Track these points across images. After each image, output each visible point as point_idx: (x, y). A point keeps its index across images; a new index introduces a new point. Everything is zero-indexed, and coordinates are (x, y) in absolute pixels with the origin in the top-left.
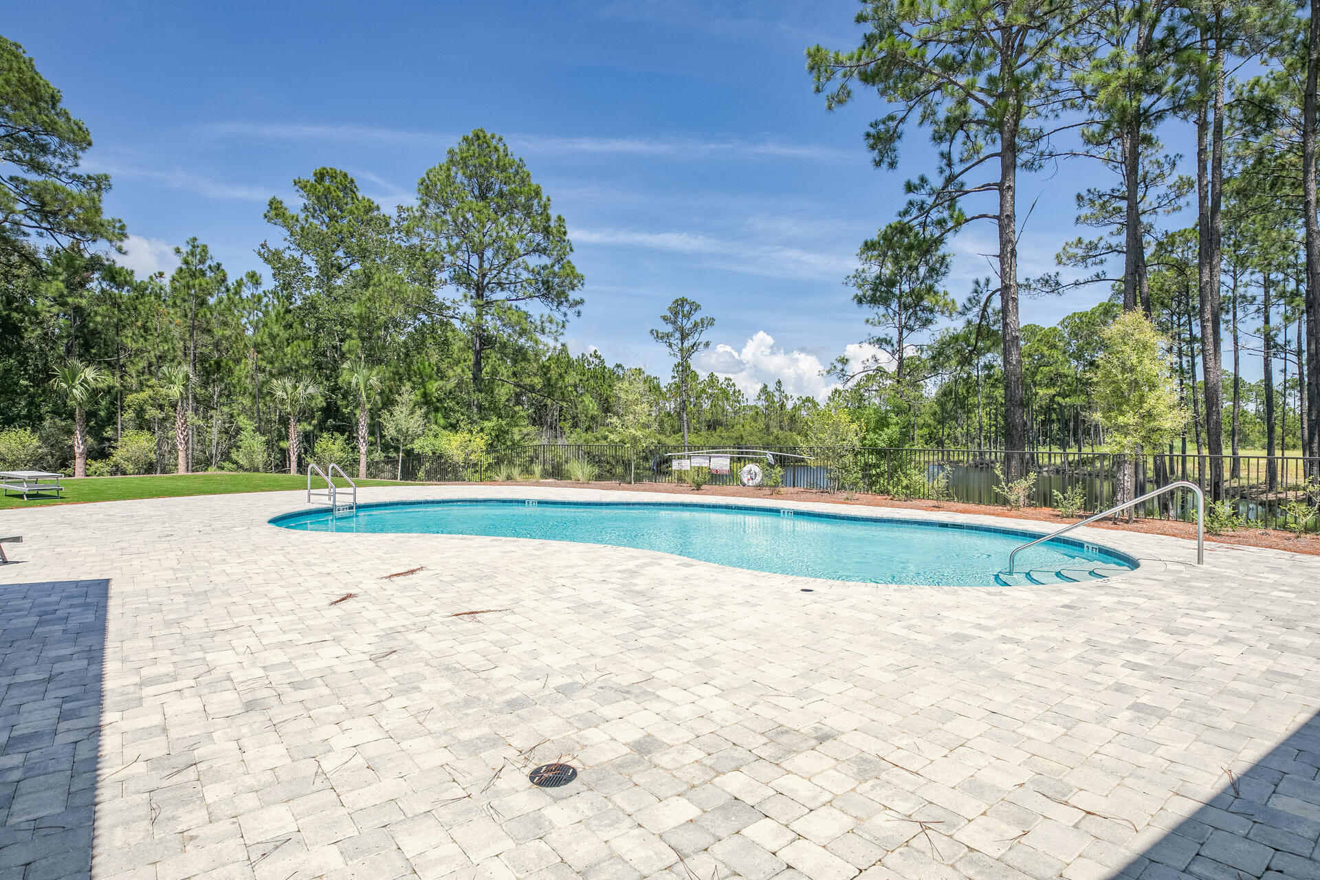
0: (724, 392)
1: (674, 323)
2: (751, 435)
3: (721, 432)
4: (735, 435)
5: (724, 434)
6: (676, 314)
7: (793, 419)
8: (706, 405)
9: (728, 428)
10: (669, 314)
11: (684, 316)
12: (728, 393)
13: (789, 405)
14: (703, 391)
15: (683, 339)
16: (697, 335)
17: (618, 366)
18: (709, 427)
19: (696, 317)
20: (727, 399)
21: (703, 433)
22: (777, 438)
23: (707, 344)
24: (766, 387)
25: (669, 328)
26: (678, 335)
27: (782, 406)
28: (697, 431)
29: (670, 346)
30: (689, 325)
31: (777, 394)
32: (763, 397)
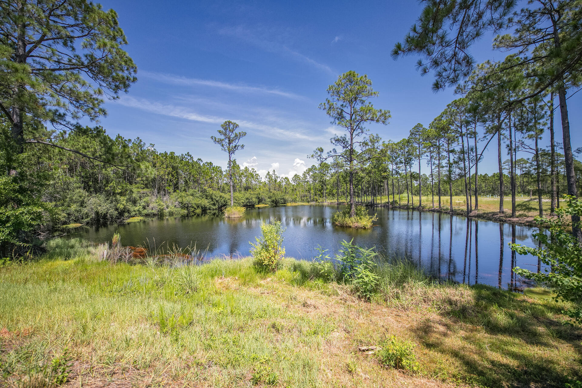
0: (251, 174)
1: (225, 134)
2: (263, 193)
3: (250, 191)
4: (257, 193)
5: (252, 192)
6: (226, 129)
7: (280, 186)
8: (244, 180)
9: (254, 189)
10: (222, 130)
11: (230, 130)
12: (252, 175)
13: (279, 180)
14: (242, 174)
15: (229, 144)
16: (237, 141)
17: (199, 159)
18: (245, 189)
19: (237, 131)
20: (253, 177)
21: (242, 192)
22: (274, 194)
23: (243, 146)
24: (269, 172)
25: (223, 137)
26: (227, 141)
27: (276, 181)
28: (240, 191)
29: (223, 146)
30: (233, 136)
31: (273, 176)
32: (268, 177)
